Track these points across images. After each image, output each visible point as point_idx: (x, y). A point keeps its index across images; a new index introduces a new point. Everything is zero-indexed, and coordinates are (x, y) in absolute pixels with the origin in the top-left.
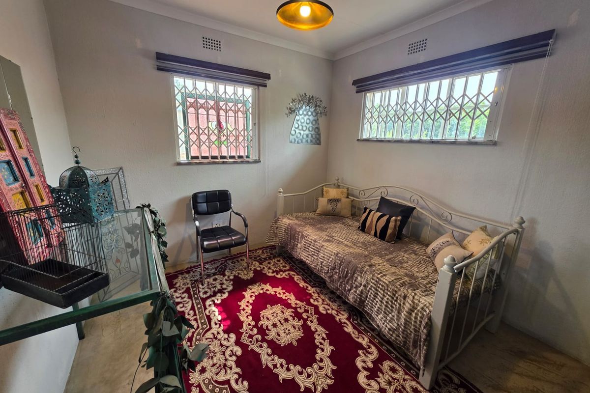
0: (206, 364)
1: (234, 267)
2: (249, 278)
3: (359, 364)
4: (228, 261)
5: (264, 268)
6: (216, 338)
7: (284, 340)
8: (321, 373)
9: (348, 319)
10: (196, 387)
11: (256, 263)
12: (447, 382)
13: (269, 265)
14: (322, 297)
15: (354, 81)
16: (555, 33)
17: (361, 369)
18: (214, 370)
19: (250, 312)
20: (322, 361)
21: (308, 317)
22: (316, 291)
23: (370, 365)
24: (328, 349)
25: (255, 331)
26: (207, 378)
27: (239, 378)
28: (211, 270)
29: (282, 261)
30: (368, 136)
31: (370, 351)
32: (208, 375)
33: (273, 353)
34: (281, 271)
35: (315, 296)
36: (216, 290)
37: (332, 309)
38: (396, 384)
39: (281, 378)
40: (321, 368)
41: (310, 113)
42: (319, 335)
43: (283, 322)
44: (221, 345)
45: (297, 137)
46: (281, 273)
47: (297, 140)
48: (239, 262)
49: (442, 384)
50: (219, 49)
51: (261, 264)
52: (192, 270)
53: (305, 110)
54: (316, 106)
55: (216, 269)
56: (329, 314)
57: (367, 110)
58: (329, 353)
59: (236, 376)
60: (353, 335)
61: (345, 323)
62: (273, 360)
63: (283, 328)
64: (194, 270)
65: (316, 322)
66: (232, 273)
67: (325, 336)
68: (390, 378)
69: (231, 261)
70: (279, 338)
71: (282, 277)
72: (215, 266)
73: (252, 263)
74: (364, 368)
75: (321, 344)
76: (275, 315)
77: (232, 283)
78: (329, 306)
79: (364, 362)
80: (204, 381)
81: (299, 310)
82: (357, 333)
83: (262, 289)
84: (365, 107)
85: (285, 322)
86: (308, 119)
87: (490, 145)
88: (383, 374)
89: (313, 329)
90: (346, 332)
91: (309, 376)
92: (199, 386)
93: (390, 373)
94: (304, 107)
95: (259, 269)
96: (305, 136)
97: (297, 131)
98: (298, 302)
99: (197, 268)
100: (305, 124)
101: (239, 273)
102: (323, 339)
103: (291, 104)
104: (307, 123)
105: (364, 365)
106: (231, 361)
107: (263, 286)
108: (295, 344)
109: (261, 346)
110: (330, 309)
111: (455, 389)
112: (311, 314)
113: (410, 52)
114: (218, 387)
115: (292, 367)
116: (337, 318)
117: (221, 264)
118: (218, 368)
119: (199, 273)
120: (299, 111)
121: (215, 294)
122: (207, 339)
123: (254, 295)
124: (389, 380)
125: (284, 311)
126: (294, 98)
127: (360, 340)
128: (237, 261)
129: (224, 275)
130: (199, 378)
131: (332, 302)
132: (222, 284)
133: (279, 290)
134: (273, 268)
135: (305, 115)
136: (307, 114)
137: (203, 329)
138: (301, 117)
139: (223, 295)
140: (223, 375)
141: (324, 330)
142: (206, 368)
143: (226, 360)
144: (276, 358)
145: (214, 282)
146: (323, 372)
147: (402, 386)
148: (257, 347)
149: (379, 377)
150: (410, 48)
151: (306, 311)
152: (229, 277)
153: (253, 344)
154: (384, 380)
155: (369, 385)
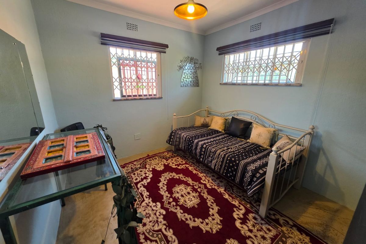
0: (145, 221)
1: (151, 163)
2: (162, 169)
3: (235, 216)
4: (147, 160)
5: (169, 163)
6: (148, 206)
7: (189, 204)
8: (214, 222)
9: (225, 190)
10: (142, 234)
11: (164, 160)
12: (286, 224)
13: (172, 161)
14: (208, 178)
15: (217, 48)
16: (334, 21)
17: (236, 218)
18: (151, 224)
19: (166, 189)
20: (213, 215)
21: (201, 191)
22: (203, 175)
23: (242, 216)
24: (216, 208)
25: (171, 200)
26: (147, 229)
27: (167, 227)
28: (138, 165)
29: (180, 159)
30: (226, 81)
31: (240, 208)
32: (147, 227)
33: (184, 212)
34: (180, 164)
35: (203, 178)
36: (143, 178)
37: (215, 185)
38: (257, 227)
39: (191, 226)
40: (213, 219)
41: (191, 68)
42: (209, 201)
43: (187, 194)
44: (153, 210)
45: (185, 83)
46: (181, 166)
47: (185, 85)
48: (153, 160)
49: (283, 225)
50: (136, 29)
51: (167, 160)
52: (126, 166)
53: (189, 66)
54: (195, 63)
55: (140, 164)
56: (213, 188)
57: (226, 66)
58: (217, 211)
59: (165, 227)
60: (229, 200)
61: (223, 193)
62: (185, 216)
63: (187, 198)
64: (127, 166)
65: (206, 193)
66: (150, 167)
67: (213, 201)
68: (254, 223)
69: (149, 159)
70: (186, 203)
71: (181, 168)
72: (140, 163)
73: (162, 160)
74: (238, 218)
75: (211, 205)
76: (181, 190)
77: (151, 172)
78: (212, 183)
79: (238, 215)
80: (146, 230)
81: (195, 187)
82: (231, 198)
83: (171, 176)
84: (224, 63)
85: (188, 194)
86: (191, 71)
87: (298, 86)
88: (249, 221)
89: (205, 198)
90: (225, 198)
91: (207, 224)
92: (144, 234)
93: (253, 220)
94: (188, 65)
95: (166, 164)
96: (189, 82)
97: (185, 79)
98: (194, 182)
99: (129, 165)
100: (189, 75)
101: (155, 167)
102: (212, 203)
103: (180, 63)
104: (190, 74)
105: (238, 216)
106: (161, 218)
107: (171, 174)
108: (196, 206)
109: (176, 209)
110: (214, 186)
111: (290, 227)
112: (203, 189)
113: (251, 30)
114: (155, 234)
115: (196, 219)
116: (219, 191)
117: (143, 161)
118: (153, 223)
119: (131, 168)
120: (185, 67)
121: (142, 180)
122: (143, 207)
123: (166, 179)
124: (253, 224)
125: (186, 188)
126: (181, 60)
127: (234, 203)
128: (153, 159)
129: (146, 168)
130: (143, 229)
131: (214, 181)
132: (146, 173)
133: (181, 176)
134: (175, 163)
135: (189, 69)
136: (190, 69)
137: (139, 201)
138: (186, 71)
139: (147, 180)
140: (157, 226)
141: (211, 198)
142: (146, 223)
143: (157, 218)
144: (186, 215)
145: (141, 173)
146: (215, 221)
147: (261, 227)
148: (174, 209)
149: (247, 223)
150: (251, 28)
151: (200, 187)
152: (149, 169)
153: (171, 208)
154: (250, 224)
155: (242, 227)
